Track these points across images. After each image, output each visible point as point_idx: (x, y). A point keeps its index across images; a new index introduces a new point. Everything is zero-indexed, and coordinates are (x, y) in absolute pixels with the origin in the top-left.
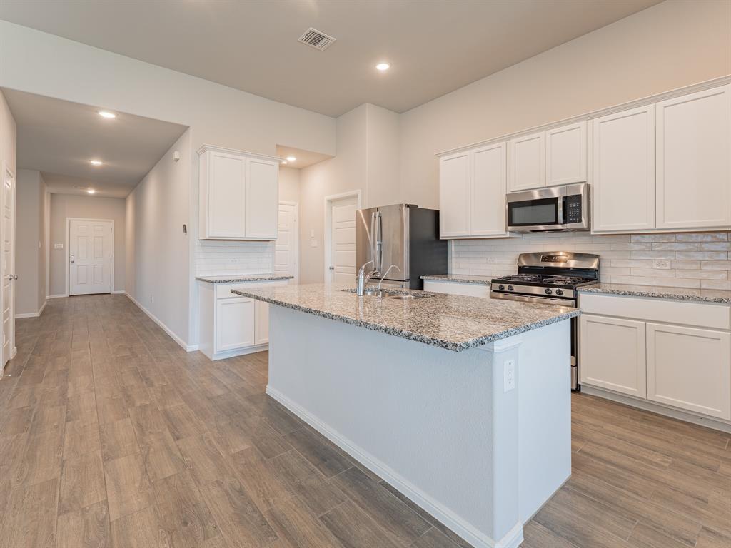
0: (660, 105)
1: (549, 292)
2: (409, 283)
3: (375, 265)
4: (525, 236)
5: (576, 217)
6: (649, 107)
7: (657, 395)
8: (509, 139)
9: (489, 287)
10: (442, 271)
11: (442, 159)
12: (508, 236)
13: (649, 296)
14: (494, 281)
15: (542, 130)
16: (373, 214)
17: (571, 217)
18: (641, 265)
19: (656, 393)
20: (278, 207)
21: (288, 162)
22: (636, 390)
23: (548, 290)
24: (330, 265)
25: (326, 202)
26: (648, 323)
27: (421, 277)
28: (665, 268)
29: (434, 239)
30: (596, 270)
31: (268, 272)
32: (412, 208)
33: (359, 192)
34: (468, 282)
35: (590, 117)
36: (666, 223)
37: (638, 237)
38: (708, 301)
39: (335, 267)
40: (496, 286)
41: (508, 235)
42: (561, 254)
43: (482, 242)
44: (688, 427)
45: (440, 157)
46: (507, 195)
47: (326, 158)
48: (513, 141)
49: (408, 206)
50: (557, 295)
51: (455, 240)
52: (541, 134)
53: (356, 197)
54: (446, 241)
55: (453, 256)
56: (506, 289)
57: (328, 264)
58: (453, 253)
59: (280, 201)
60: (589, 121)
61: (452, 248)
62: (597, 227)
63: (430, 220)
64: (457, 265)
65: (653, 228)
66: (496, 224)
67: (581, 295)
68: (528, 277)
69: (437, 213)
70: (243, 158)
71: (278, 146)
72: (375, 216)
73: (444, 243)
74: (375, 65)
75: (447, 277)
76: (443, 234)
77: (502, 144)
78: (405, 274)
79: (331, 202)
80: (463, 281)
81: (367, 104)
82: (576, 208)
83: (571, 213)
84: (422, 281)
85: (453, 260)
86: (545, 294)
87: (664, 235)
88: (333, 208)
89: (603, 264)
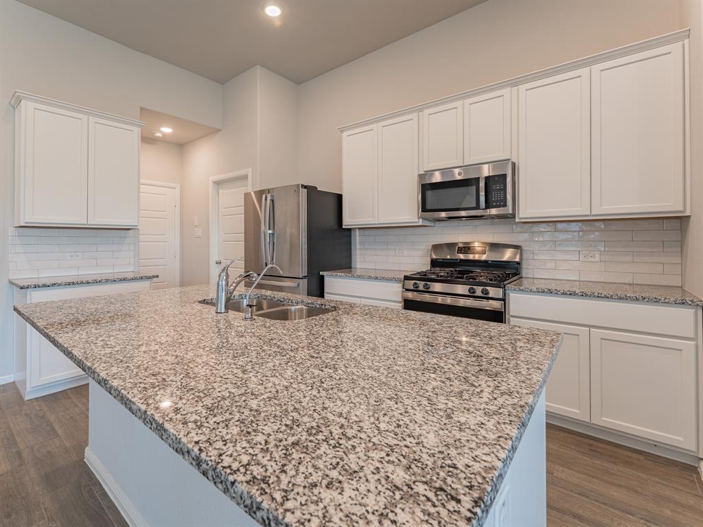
0: (596, 68)
1: (472, 291)
2: (306, 280)
3: (266, 260)
4: (438, 224)
5: (500, 201)
6: (584, 72)
7: (603, 418)
8: (421, 110)
9: (401, 285)
10: (345, 265)
11: (345, 134)
12: (420, 224)
13: (594, 297)
14: (406, 278)
15: (461, 98)
16: (264, 196)
17: (494, 201)
18: (568, 257)
19: (602, 417)
20: (139, 188)
21: (164, 134)
22: (578, 412)
23: (473, 289)
24: (217, 259)
25: (211, 184)
26: (592, 329)
27: (321, 273)
28: (593, 260)
29: (336, 227)
30: (518, 263)
31: (128, 270)
32: (311, 190)
33: (249, 172)
34: (376, 278)
35: (515, 84)
36: (603, 207)
37: (565, 225)
38: (668, 303)
39: (223, 261)
40: (410, 284)
41: (421, 222)
42: (476, 244)
43: (390, 231)
44: (642, 458)
45: (342, 132)
46: (420, 176)
47: (212, 132)
48: (426, 112)
49: (305, 187)
50: (482, 295)
51: (359, 229)
52: (459, 104)
53: (245, 177)
54: (350, 230)
55: (358, 247)
56: (421, 288)
57: (214, 257)
58: (357, 244)
59: (142, 181)
60: (513, 88)
61: (357, 238)
62: (524, 212)
63: (331, 205)
64: (363, 258)
65: (588, 213)
66: (406, 210)
67: (511, 294)
68: (443, 272)
69: (339, 198)
70: (84, 117)
71: (141, 108)
72: (266, 199)
73: (347, 233)
74: (263, 9)
75: (350, 272)
76: (348, 221)
77: (414, 116)
78: (302, 270)
79: (218, 184)
80: (370, 278)
81: (258, 66)
82: (500, 190)
83: (495, 196)
84: (322, 278)
85: (358, 252)
86: (467, 293)
87: (592, 223)
88: (221, 191)
89: (525, 256)
